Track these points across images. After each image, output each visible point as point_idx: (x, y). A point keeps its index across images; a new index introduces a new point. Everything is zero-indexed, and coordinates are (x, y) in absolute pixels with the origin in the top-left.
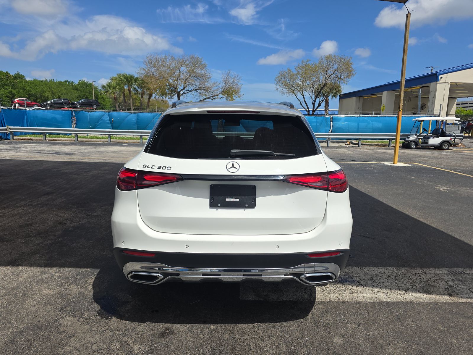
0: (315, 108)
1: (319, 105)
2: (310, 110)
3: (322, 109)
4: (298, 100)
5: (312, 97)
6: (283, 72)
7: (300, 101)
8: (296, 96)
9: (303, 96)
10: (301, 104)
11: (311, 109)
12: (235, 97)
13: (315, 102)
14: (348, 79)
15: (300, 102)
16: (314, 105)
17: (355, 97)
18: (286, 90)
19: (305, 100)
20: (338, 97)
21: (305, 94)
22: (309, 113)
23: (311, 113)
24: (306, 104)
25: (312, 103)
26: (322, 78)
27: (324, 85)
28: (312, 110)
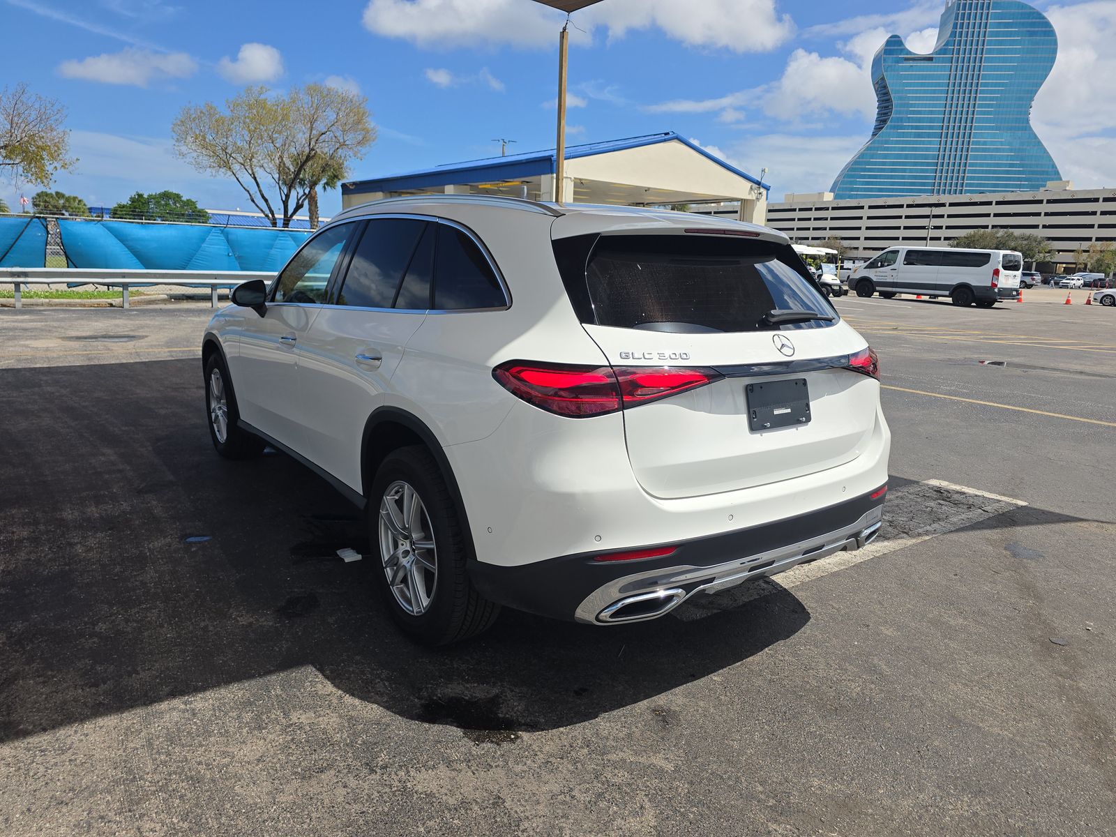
0: (290, 213)
1: (299, 207)
2: (276, 216)
3: (303, 215)
4: (244, 188)
5: (279, 184)
6: (192, 111)
7: (248, 191)
8: (237, 179)
9: (255, 178)
10: (253, 201)
11: (280, 216)
12: (52, 166)
13: (288, 196)
14: (363, 150)
15: (250, 195)
16: (285, 203)
17: (381, 193)
18: (205, 161)
19: (260, 191)
20: (339, 189)
21: (260, 174)
22: (274, 224)
23: (280, 223)
24: (266, 201)
25: (282, 199)
26: (301, 138)
27: (308, 158)
28: (282, 216)
